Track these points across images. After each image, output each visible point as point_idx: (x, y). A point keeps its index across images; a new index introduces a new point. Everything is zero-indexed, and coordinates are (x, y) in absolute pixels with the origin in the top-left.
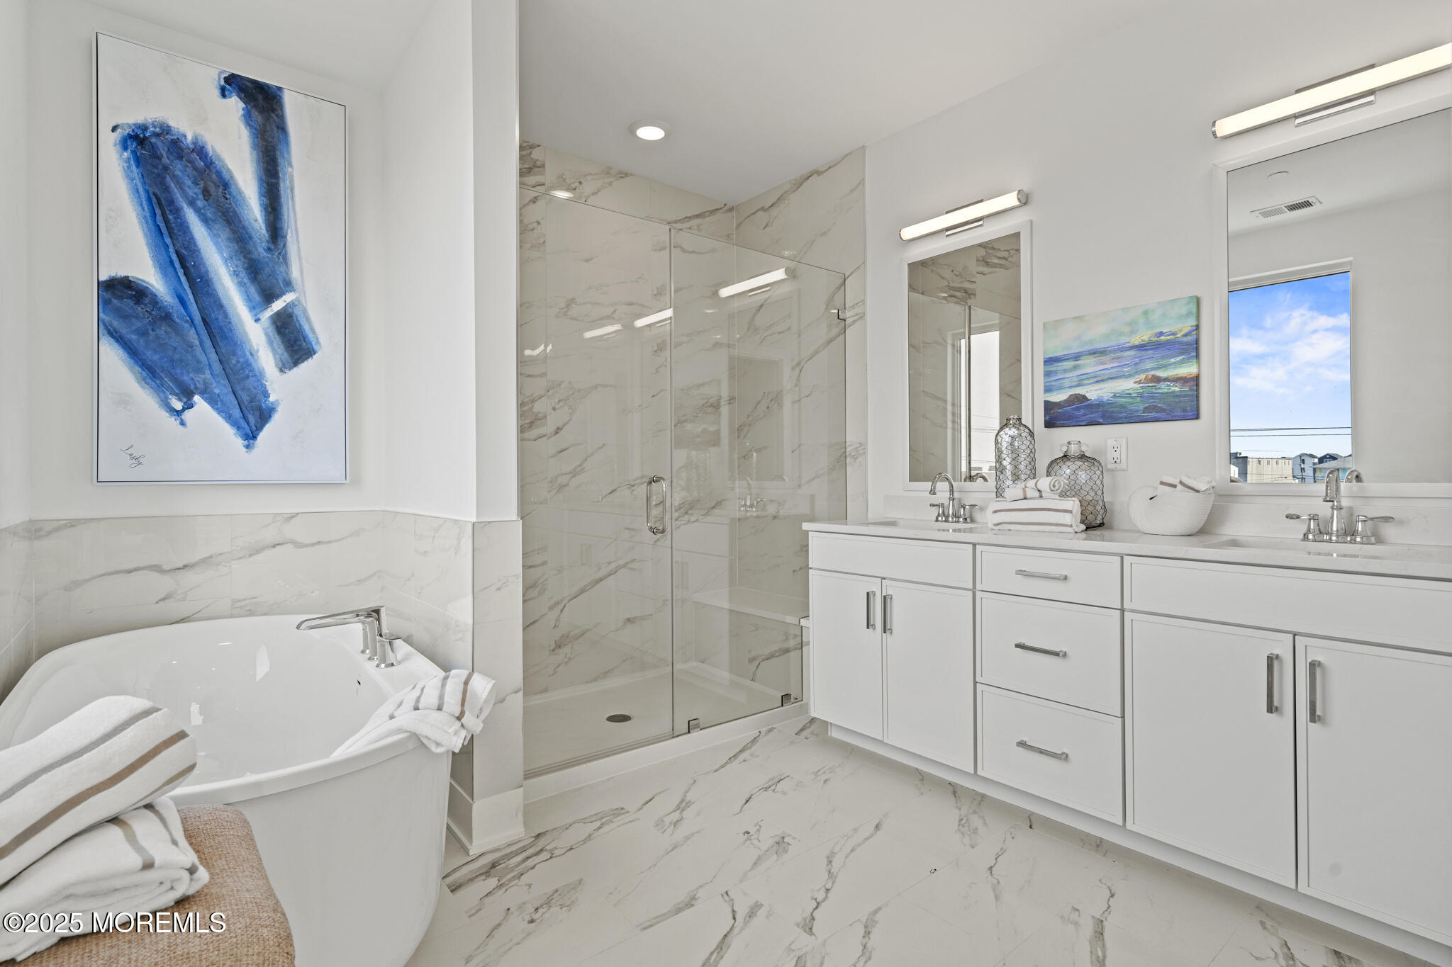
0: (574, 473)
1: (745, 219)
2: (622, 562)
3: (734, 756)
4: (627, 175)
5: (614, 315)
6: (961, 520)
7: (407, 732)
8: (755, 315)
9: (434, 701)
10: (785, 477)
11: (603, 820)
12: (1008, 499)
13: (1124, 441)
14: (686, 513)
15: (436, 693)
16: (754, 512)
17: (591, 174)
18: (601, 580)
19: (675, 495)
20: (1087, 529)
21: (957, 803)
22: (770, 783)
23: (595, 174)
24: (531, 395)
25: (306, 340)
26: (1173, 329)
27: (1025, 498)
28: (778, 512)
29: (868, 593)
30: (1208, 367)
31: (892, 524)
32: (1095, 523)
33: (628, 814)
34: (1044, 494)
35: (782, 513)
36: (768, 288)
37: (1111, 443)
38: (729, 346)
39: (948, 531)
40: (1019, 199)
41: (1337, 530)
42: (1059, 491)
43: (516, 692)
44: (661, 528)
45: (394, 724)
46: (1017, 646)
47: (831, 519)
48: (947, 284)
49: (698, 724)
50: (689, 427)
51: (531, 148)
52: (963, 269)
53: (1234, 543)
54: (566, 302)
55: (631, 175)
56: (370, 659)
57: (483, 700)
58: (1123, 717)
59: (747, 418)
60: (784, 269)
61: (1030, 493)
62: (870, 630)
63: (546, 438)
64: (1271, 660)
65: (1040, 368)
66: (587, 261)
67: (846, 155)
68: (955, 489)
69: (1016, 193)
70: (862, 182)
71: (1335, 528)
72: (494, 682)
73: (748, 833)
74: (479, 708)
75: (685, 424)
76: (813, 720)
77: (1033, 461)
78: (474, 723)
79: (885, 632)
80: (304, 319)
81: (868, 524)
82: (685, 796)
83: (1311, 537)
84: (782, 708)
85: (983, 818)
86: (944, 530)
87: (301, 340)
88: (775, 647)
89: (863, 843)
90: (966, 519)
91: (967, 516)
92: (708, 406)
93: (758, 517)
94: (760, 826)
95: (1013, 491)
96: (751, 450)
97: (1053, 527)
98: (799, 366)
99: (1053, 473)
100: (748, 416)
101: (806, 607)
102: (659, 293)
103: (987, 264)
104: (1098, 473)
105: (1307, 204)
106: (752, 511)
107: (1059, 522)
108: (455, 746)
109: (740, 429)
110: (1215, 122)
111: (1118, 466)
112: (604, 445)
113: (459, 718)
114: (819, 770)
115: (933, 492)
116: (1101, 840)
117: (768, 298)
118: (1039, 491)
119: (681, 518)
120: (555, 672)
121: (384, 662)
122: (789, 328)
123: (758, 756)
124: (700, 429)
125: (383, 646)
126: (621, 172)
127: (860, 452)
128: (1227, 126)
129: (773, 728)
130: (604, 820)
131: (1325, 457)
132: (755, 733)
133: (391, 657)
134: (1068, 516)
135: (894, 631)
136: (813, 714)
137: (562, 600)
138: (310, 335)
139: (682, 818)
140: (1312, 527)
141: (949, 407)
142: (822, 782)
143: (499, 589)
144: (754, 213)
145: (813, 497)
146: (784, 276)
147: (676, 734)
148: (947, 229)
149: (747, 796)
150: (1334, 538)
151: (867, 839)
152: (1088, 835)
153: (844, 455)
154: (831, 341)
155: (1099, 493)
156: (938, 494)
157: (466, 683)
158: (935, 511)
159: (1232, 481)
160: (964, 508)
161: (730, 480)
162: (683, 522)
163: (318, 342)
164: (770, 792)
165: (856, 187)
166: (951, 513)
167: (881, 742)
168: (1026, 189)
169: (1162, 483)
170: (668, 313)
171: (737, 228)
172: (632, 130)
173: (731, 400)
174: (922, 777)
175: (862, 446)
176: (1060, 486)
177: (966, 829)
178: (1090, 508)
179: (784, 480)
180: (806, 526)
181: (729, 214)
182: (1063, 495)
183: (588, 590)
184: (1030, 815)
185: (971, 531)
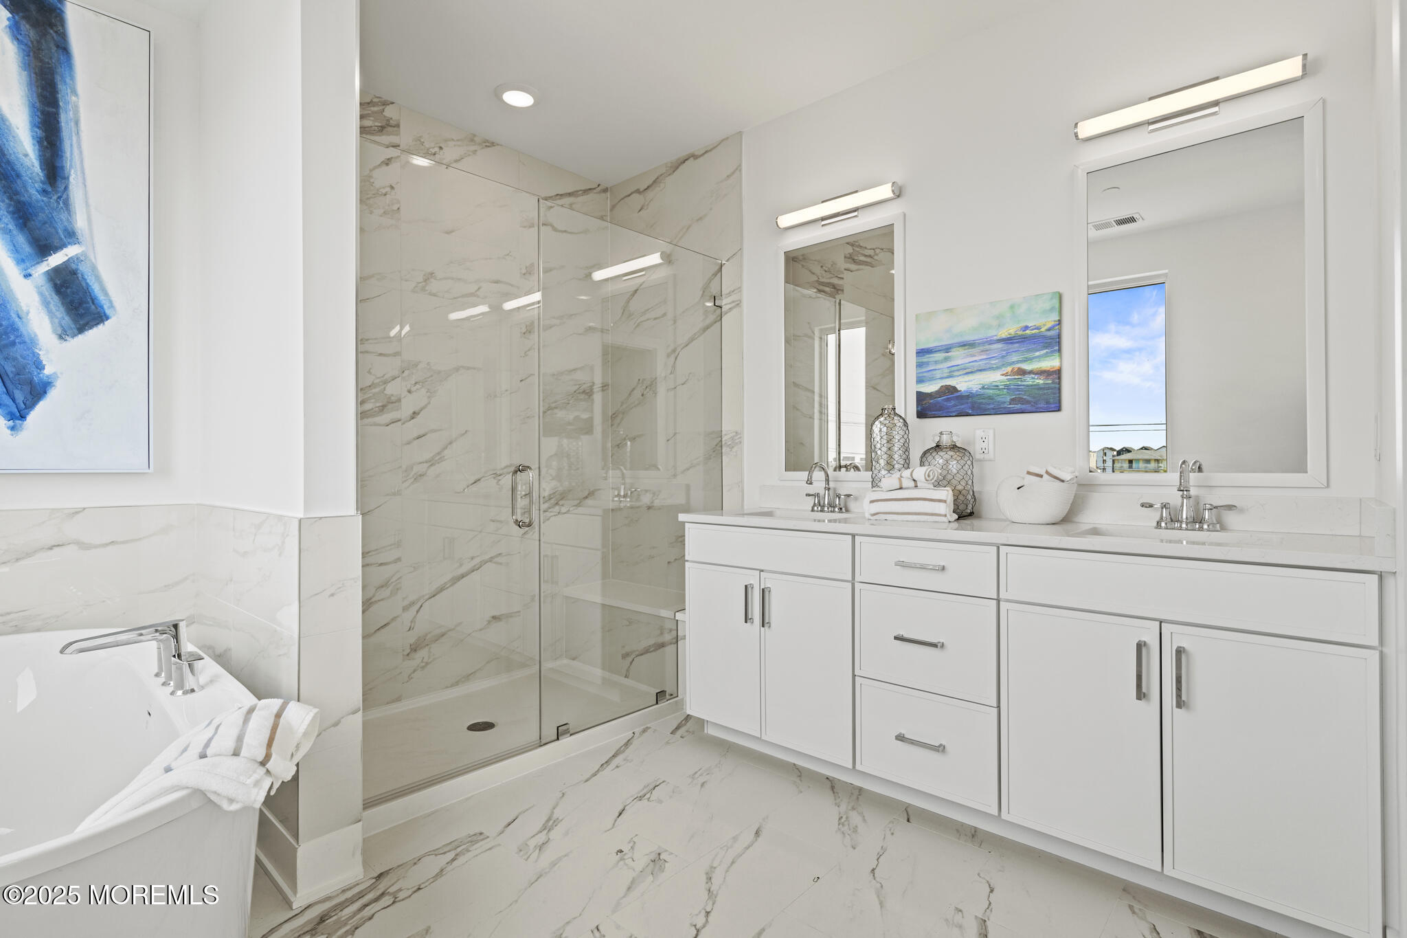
0: (431, 462)
1: (619, 202)
2: (487, 557)
3: (606, 762)
4: (493, 144)
5: (478, 293)
6: (837, 509)
7: (188, 788)
8: (628, 301)
9: (230, 744)
10: (660, 467)
11: (457, 849)
12: (884, 489)
13: (991, 432)
14: (557, 504)
15: (234, 733)
16: (627, 502)
17: (453, 140)
18: (463, 576)
19: (544, 485)
20: (959, 518)
21: (835, 799)
22: (645, 791)
23: (458, 140)
24: (383, 377)
25: (96, 301)
26: (1037, 323)
27: (901, 488)
28: (652, 502)
29: (746, 586)
30: (1068, 361)
31: (769, 514)
32: (966, 511)
33: (488, 840)
34: (919, 484)
35: (657, 503)
36: (643, 273)
37: (979, 433)
38: (602, 331)
39: (824, 521)
40: (893, 191)
41: (1187, 518)
42: (933, 481)
43: (354, 712)
44: (527, 521)
45: (170, 779)
46: (896, 638)
47: (706, 510)
48: (817, 279)
49: (568, 729)
50: (560, 414)
51: (384, 105)
52: (832, 265)
53: (1095, 532)
54: (424, 275)
55: (498, 145)
56: (164, 684)
57: (301, 735)
58: (999, 707)
59: (621, 406)
60: (659, 253)
61: (907, 483)
62: (748, 624)
63: (399, 423)
64: (1140, 646)
65: (912, 359)
66: (448, 233)
67: (722, 141)
68: (830, 479)
69: (890, 185)
70: (739, 168)
71: (1184, 516)
72: (316, 710)
73: (621, 851)
74: (295, 745)
75: (556, 411)
76: (688, 717)
77: (906, 450)
78: (283, 769)
79: (763, 626)
80: (93, 278)
81: (744, 515)
82: (553, 813)
83: (1163, 524)
84: (657, 706)
85: (861, 814)
86: (819, 521)
87: (88, 303)
88: (651, 642)
89: (744, 853)
90: (841, 509)
91: (842, 506)
92: (579, 393)
93: (632, 507)
94: (635, 843)
95: (889, 481)
96: (625, 439)
97: (928, 517)
98: (674, 353)
99: (926, 463)
100: (622, 403)
101: (682, 598)
102: (528, 272)
103: (854, 261)
104: (969, 462)
105: (1132, 220)
106: (626, 501)
107: (934, 512)
108: (255, 800)
109: (614, 417)
110: (1077, 124)
111: (986, 456)
112: (466, 432)
113: (263, 764)
114: (696, 773)
115: (810, 482)
116: (976, 829)
117: (644, 282)
118: (914, 480)
119: (550, 510)
120: (410, 678)
121: (182, 688)
122: (665, 315)
123: (632, 760)
124: (571, 417)
125: (180, 669)
126: (487, 141)
127: (737, 441)
128: (1087, 128)
129: (648, 728)
130: (459, 849)
131: (1122, 450)
132: (630, 734)
133: (190, 682)
134: (942, 505)
135: (772, 625)
136: (689, 712)
137: (418, 600)
138: (101, 297)
139: (549, 839)
140: (1164, 515)
141: (817, 398)
142: (700, 785)
143: (332, 595)
144: (629, 196)
145: (688, 487)
146: (659, 261)
147: (543, 742)
148: (823, 219)
149: (621, 808)
150: (1184, 526)
151: (747, 848)
152: (963, 824)
153: (720, 444)
154: (707, 328)
155: (970, 482)
156: (814, 483)
157: (278, 716)
158: (811, 501)
159: (1091, 472)
160: (839, 498)
161: (603, 469)
162: (552, 514)
163: (112, 306)
164: (645, 801)
165: (733, 173)
166: (826, 503)
167: (758, 739)
168: (900, 183)
169: (1029, 473)
170: (537, 296)
171: (611, 210)
172: (498, 94)
173: (604, 387)
174: (799, 773)
175: (738, 434)
176: (934, 476)
177: (846, 827)
178: (961, 497)
179: (659, 469)
180: (682, 517)
181: (603, 195)
182: (938, 484)
183: (447, 588)
184: (907, 807)
185: (845, 521)
